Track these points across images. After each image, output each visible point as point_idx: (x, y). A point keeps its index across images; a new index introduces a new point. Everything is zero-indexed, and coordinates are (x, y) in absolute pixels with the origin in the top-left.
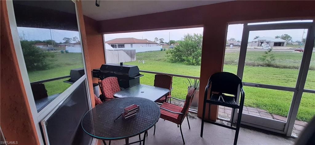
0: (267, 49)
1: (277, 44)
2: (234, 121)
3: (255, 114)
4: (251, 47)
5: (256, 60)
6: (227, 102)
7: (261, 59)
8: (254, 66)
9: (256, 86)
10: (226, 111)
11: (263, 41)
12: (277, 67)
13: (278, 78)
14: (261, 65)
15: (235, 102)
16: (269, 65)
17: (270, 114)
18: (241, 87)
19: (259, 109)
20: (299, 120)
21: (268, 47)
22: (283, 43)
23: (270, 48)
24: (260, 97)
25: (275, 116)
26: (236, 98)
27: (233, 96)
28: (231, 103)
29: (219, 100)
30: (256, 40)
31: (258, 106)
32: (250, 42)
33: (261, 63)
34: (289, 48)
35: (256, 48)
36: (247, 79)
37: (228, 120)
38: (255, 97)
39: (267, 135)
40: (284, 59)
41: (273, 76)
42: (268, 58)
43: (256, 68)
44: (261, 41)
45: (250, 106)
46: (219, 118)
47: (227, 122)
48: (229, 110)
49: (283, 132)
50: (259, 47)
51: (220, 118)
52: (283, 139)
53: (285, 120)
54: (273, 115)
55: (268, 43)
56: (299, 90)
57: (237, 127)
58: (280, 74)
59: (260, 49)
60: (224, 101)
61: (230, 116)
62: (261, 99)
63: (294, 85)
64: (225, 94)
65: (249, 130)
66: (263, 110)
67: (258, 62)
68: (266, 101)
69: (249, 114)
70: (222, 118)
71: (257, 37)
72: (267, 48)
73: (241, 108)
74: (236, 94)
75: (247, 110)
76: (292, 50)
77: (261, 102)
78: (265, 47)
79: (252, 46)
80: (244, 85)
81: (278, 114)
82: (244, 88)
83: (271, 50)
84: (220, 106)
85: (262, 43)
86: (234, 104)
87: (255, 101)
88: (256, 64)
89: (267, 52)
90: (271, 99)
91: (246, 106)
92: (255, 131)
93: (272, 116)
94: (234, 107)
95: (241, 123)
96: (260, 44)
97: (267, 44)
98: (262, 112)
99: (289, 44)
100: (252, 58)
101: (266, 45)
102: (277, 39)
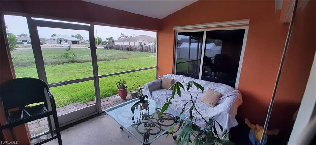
0: (67, 47)
1: (74, 42)
2: (53, 128)
3: (73, 109)
4: (52, 45)
5: (60, 58)
6: (36, 114)
7: (64, 56)
8: (59, 64)
9: (64, 83)
10: (40, 124)
11: (61, 39)
12: (79, 62)
13: (83, 71)
14: (66, 63)
15: (45, 109)
16: (73, 62)
17: (84, 103)
18: (48, 90)
19: (75, 104)
20: (103, 98)
21: (68, 45)
22: (79, 41)
23: (69, 45)
24: (73, 92)
25: (88, 103)
26: (46, 105)
27: (43, 103)
28: (40, 114)
29: (22, 117)
30: (54, 38)
31: (74, 101)
32: (49, 40)
33: (66, 60)
34: (84, 46)
35: (56, 46)
36: (57, 79)
37: (46, 132)
38: (69, 94)
39: (87, 122)
40: (83, 55)
41: (79, 70)
42: (70, 55)
43: (62, 66)
44: (60, 39)
45: (66, 105)
46: (33, 137)
47: (46, 135)
48: (44, 121)
49: (96, 112)
50: (59, 45)
51: (35, 136)
52: (98, 117)
53: (94, 103)
54: (87, 103)
55: (66, 41)
56: (96, 78)
57: (57, 134)
58: (83, 67)
59: (61, 47)
60: (30, 115)
61: (47, 126)
62: (75, 93)
63: (92, 75)
64: (29, 105)
65: (72, 128)
66: (79, 103)
67: (62, 60)
68: (79, 93)
69: (67, 112)
70: (37, 135)
71: (54, 35)
72: (67, 46)
73: (54, 112)
74: (44, 100)
75: (64, 109)
76: (86, 48)
77: (75, 97)
78: (64, 45)
79: (52, 44)
80: (52, 86)
81: (90, 100)
82: (51, 90)
83: (70, 48)
84: (29, 123)
85: (61, 41)
86: (45, 112)
87: (70, 98)
88: (61, 62)
89: (68, 49)
90: (82, 91)
91: (62, 106)
92: (77, 125)
93: (86, 104)
94: (47, 115)
95: (60, 126)
96: (60, 42)
97: (65, 42)
98: (78, 105)
99: (83, 42)
100: (55, 56)
101: (65, 43)
102: (72, 38)
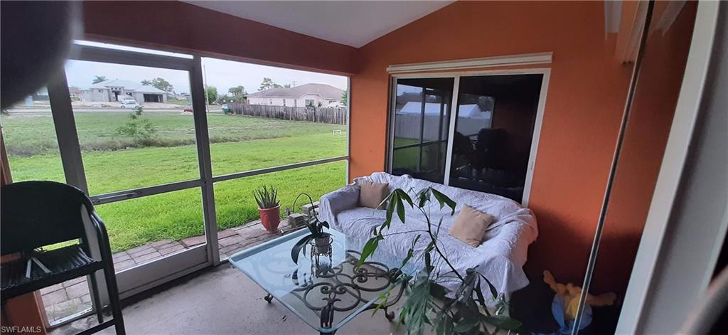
0: (133, 109)
1: (150, 98)
2: (101, 303)
3: (150, 256)
4: (93, 103)
5: (116, 135)
6: (62, 269)
7: (125, 131)
8: (114, 149)
9: (130, 195)
10: (70, 294)
11: (118, 90)
12: (164, 145)
13: (172, 168)
14: (131, 146)
15: (85, 256)
16: (148, 144)
17: (178, 243)
18: (90, 210)
19: (155, 244)
20: (223, 230)
21: (134, 103)
22: (161, 96)
23: (137, 104)
24: (148, 216)
25: (187, 242)
26: (85, 246)
27: (76, 242)
28: (73, 267)
29: (28, 275)
30: (100, 85)
31: (151, 238)
32: (87, 91)
33: (130, 140)
34: (173, 106)
35: (106, 106)
36: (108, 185)
37: (86, 311)
38: (140, 220)
39: (185, 286)
40: (171, 128)
41: (161, 164)
42: (141, 128)
43: (122, 155)
44: (114, 89)
45: (133, 246)
46: (53, 323)
47: (86, 319)
48: (80, 286)
49: (207, 263)
50: (113, 104)
51: (58, 322)
52: (212, 274)
53: (202, 241)
54: (184, 241)
55: (130, 94)
56: (206, 182)
57: (114, 317)
58: (174, 158)
59: (118, 108)
60: (47, 271)
61: (88, 298)
62: (153, 219)
63: (196, 175)
64: (45, 248)
65: (150, 300)
66: (164, 242)
67: (121, 139)
68: (163, 219)
69: (137, 264)
70: (64, 320)
71: (100, 80)
72: (134, 106)
73: (107, 263)
74: (81, 233)
75: (129, 258)
76: (180, 111)
77: (154, 227)
78: (125, 103)
79: (93, 101)
80: (99, 202)
81: (191, 236)
82: (99, 210)
83: (140, 111)
84: (43, 291)
85: (117, 93)
86: (84, 263)
87: (141, 230)
88: (119, 145)
89: (135, 114)
90: (172, 213)
91: (124, 250)
92: (162, 293)
93: (183, 244)
94: (89, 270)
95: (121, 297)
96: (114, 95)
97: (128, 96)
98: (163, 247)
99: (171, 98)
100: (104, 130)
101: (127, 99)
102: (146, 86)
